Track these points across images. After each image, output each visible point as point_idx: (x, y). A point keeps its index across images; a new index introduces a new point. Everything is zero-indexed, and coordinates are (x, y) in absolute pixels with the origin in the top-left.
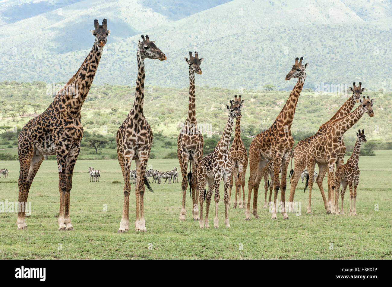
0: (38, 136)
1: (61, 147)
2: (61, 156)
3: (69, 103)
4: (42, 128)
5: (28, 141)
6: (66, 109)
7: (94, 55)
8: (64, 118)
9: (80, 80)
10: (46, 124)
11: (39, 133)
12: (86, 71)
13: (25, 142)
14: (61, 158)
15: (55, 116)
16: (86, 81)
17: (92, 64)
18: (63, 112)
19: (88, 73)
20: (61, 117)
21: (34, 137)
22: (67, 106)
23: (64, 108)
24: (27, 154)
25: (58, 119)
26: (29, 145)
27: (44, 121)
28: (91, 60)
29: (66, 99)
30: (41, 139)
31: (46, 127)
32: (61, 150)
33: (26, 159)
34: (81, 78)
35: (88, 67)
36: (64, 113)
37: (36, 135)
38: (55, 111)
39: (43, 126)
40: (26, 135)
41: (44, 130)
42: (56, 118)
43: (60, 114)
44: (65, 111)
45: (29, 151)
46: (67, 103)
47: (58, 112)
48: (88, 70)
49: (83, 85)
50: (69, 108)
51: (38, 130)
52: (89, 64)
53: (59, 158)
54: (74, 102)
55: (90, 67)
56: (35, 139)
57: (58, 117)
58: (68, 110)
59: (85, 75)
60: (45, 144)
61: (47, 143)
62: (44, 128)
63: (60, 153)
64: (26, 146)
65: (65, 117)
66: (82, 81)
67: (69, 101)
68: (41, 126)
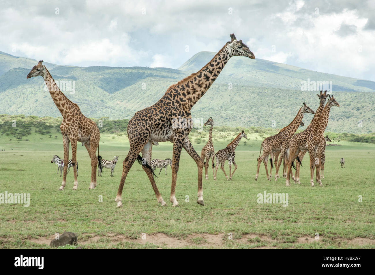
0: (161, 124)
1: (183, 136)
2: (181, 143)
3: (189, 97)
4: (166, 117)
5: (148, 130)
6: (188, 103)
7: (221, 62)
8: (186, 110)
9: (204, 81)
10: (168, 114)
11: (162, 121)
12: (211, 74)
13: (146, 131)
14: (180, 145)
15: (177, 107)
16: (209, 83)
17: (218, 70)
18: (185, 104)
19: (213, 76)
20: (182, 108)
21: (157, 126)
22: (188, 99)
23: (185, 101)
24: (144, 142)
25: (180, 110)
26: (148, 134)
27: (166, 111)
28: (218, 66)
29: (186, 94)
30: (163, 127)
31: (169, 116)
32: (182, 138)
33: (142, 146)
34: (205, 79)
35: (214, 72)
36: (185, 105)
37: (159, 124)
38: (176, 103)
39: (166, 115)
40: (147, 125)
41: (167, 119)
42: (178, 109)
43: (182, 106)
44: (186, 104)
45: (146, 140)
46: (188, 97)
47: (178, 104)
48: (213, 74)
49: (206, 85)
50: (190, 102)
51: (162, 119)
52: (215, 69)
53: (178, 144)
54: (194, 98)
55: (215, 72)
56: (158, 127)
57: (180, 108)
58: (189, 103)
59: (209, 77)
60: (165, 132)
61: (167, 130)
62: (167, 117)
63: (181, 141)
64: (146, 135)
65: (187, 108)
66: (206, 81)
67: (190, 96)
68: (165, 115)
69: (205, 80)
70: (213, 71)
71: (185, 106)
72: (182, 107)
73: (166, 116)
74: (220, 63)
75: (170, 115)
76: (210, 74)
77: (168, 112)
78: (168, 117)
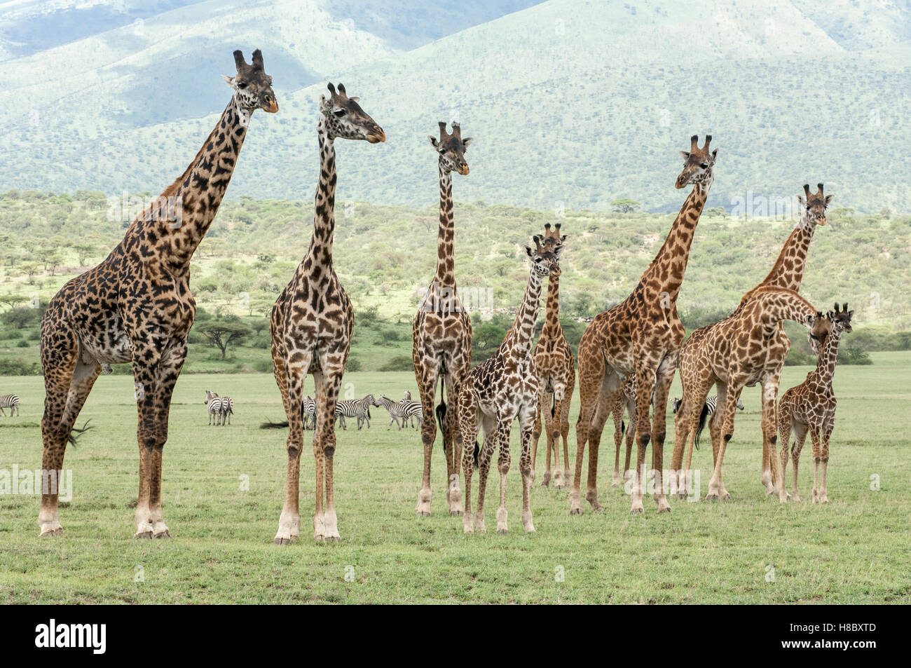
0: (90, 320)
1: (145, 345)
2: (145, 366)
3: (166, 242)
4: (100, 301)
5: (65, 330)
6: (158, 258)
7: (228, 133)
8: (153, 277)
9: (194, 192)
10: (108, 292)
11: (93, 311)
12: (210, 171)
14: (144, 370)
15: (130, 273)
16: (209, 195)
17: (223, 154)
18: (150, 262)
19: (214, 175)
20: (145, 275)
21: (81, 322)
22: (161, 249)
23: (152, 253)
24: (63, 361)
25: (137, 279)
26: (67, 340)
27: (105, 285)
28: (222, 146)
29: (158, 234)
30: (96, 327)
31: (109, 298)
32: (145, 352)
33: (61, 371)
34: (196, 186)
35: (215, 162)
36: (152, 265)
37: (86, 318)
38: (131, 260)
39: (100, 296)
40: (60, 317)
41: (104, 305)
42: (132, 278)
43: (143, 269)
44: (155, 261)
45: (67, 354)
46: (161, 242)
47: (136, 264)
48: (214, 169)
49: (202, 202)
50: (165, 254)
51: (90, 305)
52: (217, 156)
53: (139, 369)
54: (177, 242)
55: (218, 162)
56: (83, 326)
57: (137, 276)
58: (164, 259)
59: (207, 180)
60: (106, 337)
61: (112, 335)
62: (103, 301)
63: (143, 359)
64: (60, 342)
65: (155, 274)
66: (200, 193)
67: (167, 238)
68: (98, 295)
69: (198, 189)
70: (213, 162)
71: (151, 269)
72: (144, 272)
73: (103, 297)
74: (226, 136)
75: (112, 296)
76: (206, 171)
77: (109, 288)
78: (109, 302)
